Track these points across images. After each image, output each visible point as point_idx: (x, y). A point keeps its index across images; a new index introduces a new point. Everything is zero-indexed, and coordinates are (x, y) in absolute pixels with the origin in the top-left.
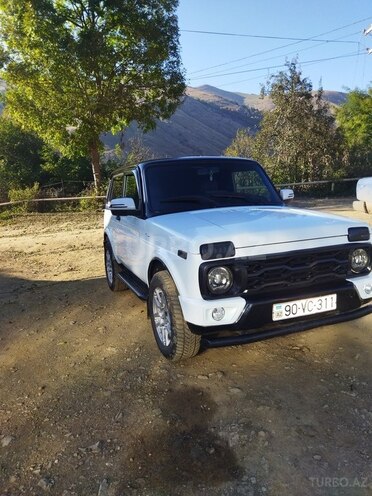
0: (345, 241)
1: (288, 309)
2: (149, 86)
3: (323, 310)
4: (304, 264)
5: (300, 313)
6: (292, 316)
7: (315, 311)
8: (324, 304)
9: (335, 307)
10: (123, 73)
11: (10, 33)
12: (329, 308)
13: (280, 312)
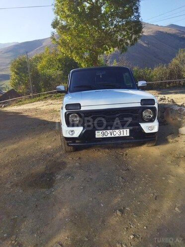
0: (139, 105)
1: (103, 133)
2: (124, 30)
3: (122, 135)
4: (113, 115)
5: (109, 136)
6: (105, 136)
7: (117, 135)
8: (122, 133)
9: (128, 135)
10: (112, 24)
11: (59, 12)
12: (125, 135)
13: (99, 134)
